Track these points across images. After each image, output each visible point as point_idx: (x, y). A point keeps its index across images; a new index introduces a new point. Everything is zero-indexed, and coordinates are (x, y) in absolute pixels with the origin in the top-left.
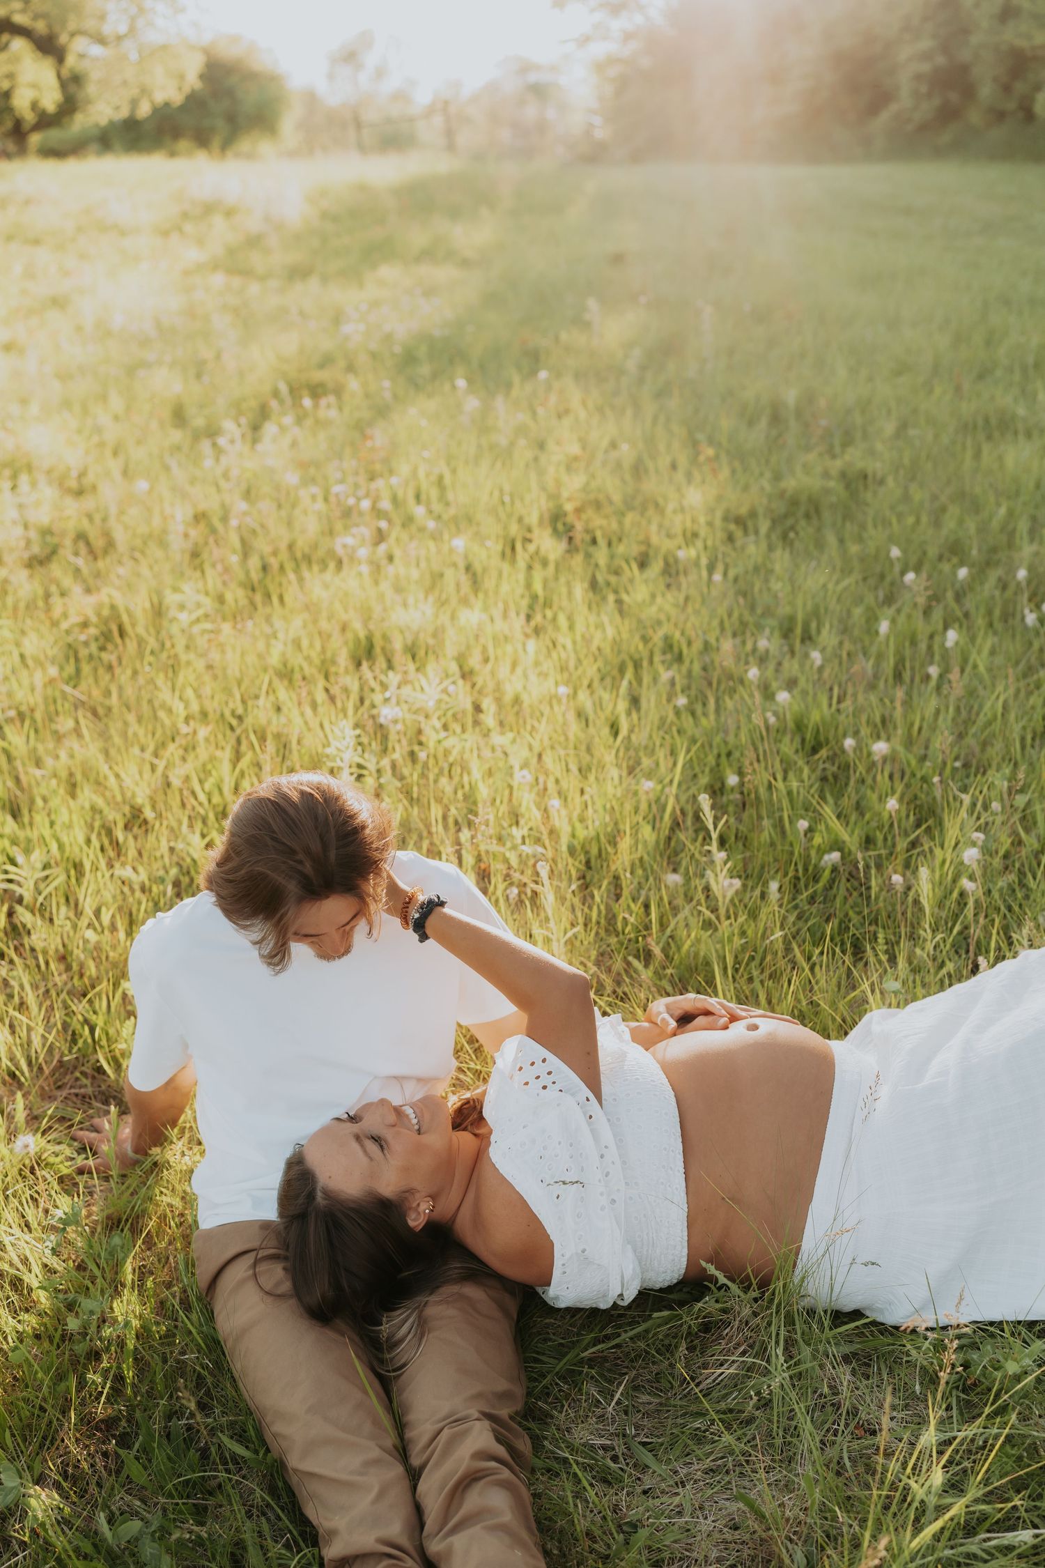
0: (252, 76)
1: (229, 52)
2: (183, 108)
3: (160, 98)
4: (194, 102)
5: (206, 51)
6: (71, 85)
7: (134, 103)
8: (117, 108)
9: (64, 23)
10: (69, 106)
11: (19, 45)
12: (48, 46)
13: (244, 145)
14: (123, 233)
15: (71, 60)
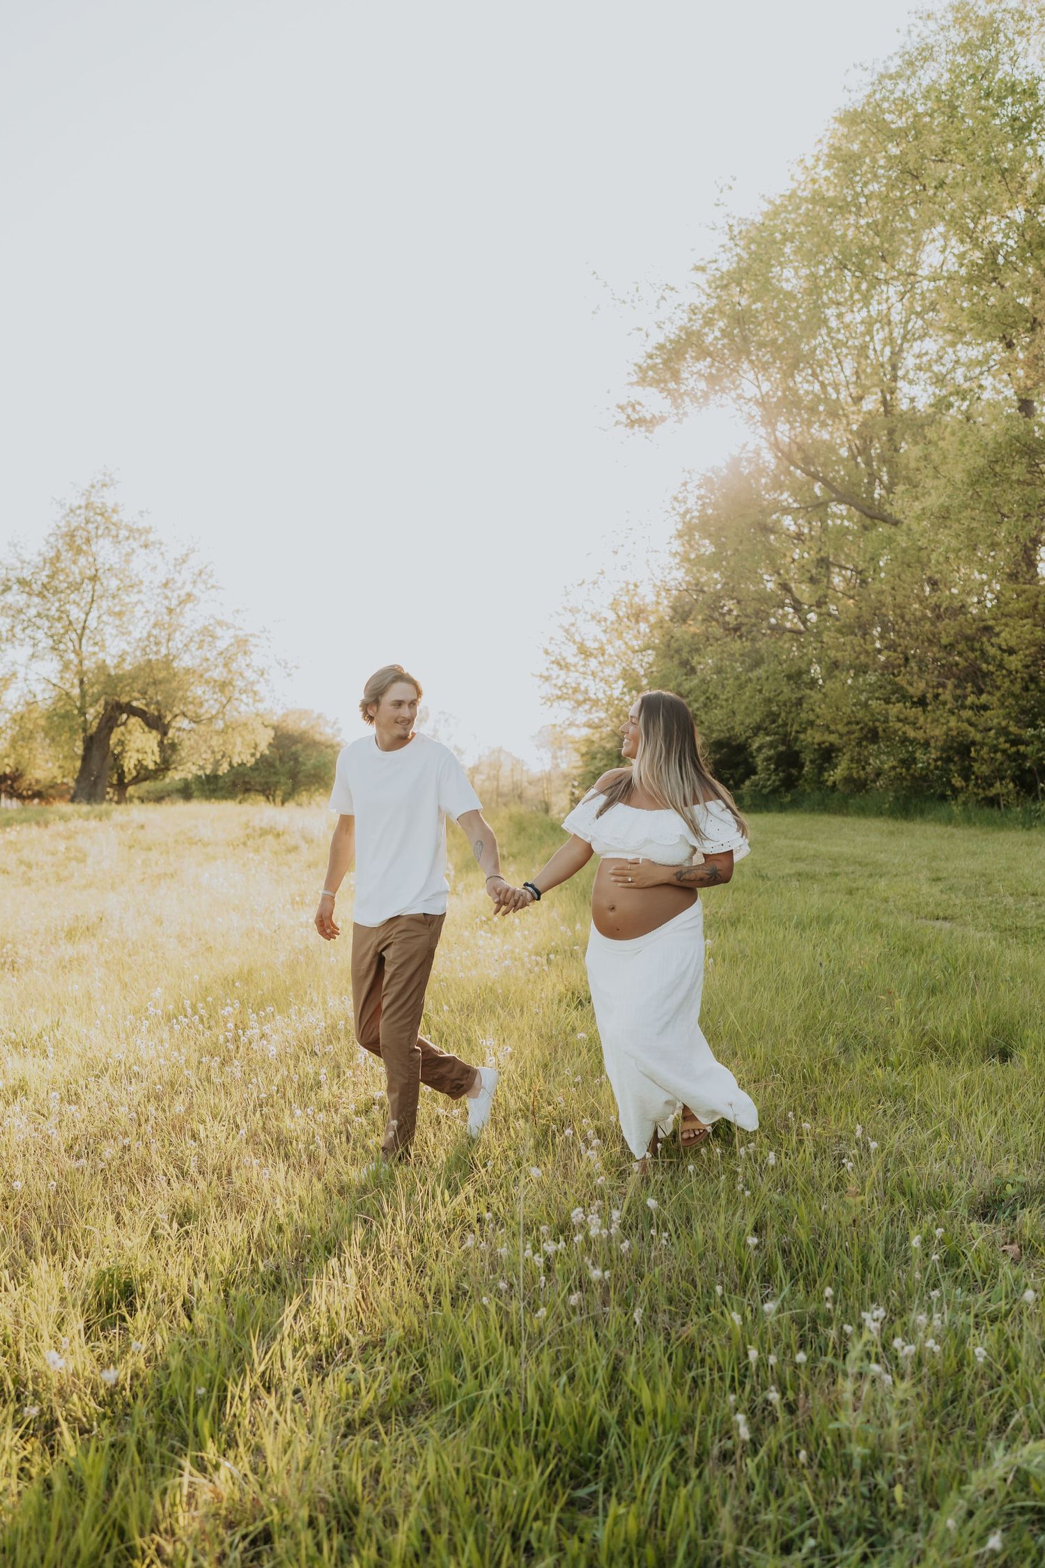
0: (315, 744)
1: (296, 725)
2: (255, 768)
3: (236, 761)
4: (264, 764)
5: (275, 728)
6: (169, 751)
7: (217, 763)
8: (202, 768)
9: (169, 707)
10: (165, 766)
11: (135, 721)
12: (156, 723)
13: (304, 797)
14: (206, 845)
15: (171, 733)
